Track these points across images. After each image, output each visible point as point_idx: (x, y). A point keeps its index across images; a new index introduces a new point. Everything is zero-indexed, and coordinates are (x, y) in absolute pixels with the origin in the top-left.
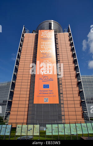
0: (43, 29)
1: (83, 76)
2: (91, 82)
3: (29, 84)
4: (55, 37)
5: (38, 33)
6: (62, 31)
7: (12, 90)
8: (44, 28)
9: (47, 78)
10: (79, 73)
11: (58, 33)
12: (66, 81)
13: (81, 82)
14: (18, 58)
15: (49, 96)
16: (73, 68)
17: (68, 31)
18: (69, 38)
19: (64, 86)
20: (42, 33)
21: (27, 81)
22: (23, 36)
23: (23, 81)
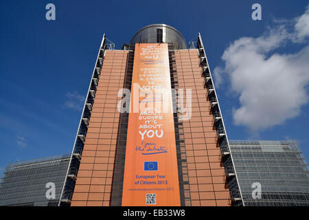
0: (145, 41)
1: (233, 141)
2: (251, 155)
3: (112, 160)
4: (170, 59)
5: (134, 50)
6: (184, 45)
7: (72, 176)
8: (147, 40)
9: (152, 147)
10: (224, 136)
11: (176, 51)
12: (196, 153)
13: (229, 155)
14: (88, 103)
15: (157, 189)
16: (211, 124)
17: (198, 46)
18: (199, 59)
19: (191, 166)
20: (143, 49)
21: (107, 154)
22: (102, 55)
23: (99, 154)
